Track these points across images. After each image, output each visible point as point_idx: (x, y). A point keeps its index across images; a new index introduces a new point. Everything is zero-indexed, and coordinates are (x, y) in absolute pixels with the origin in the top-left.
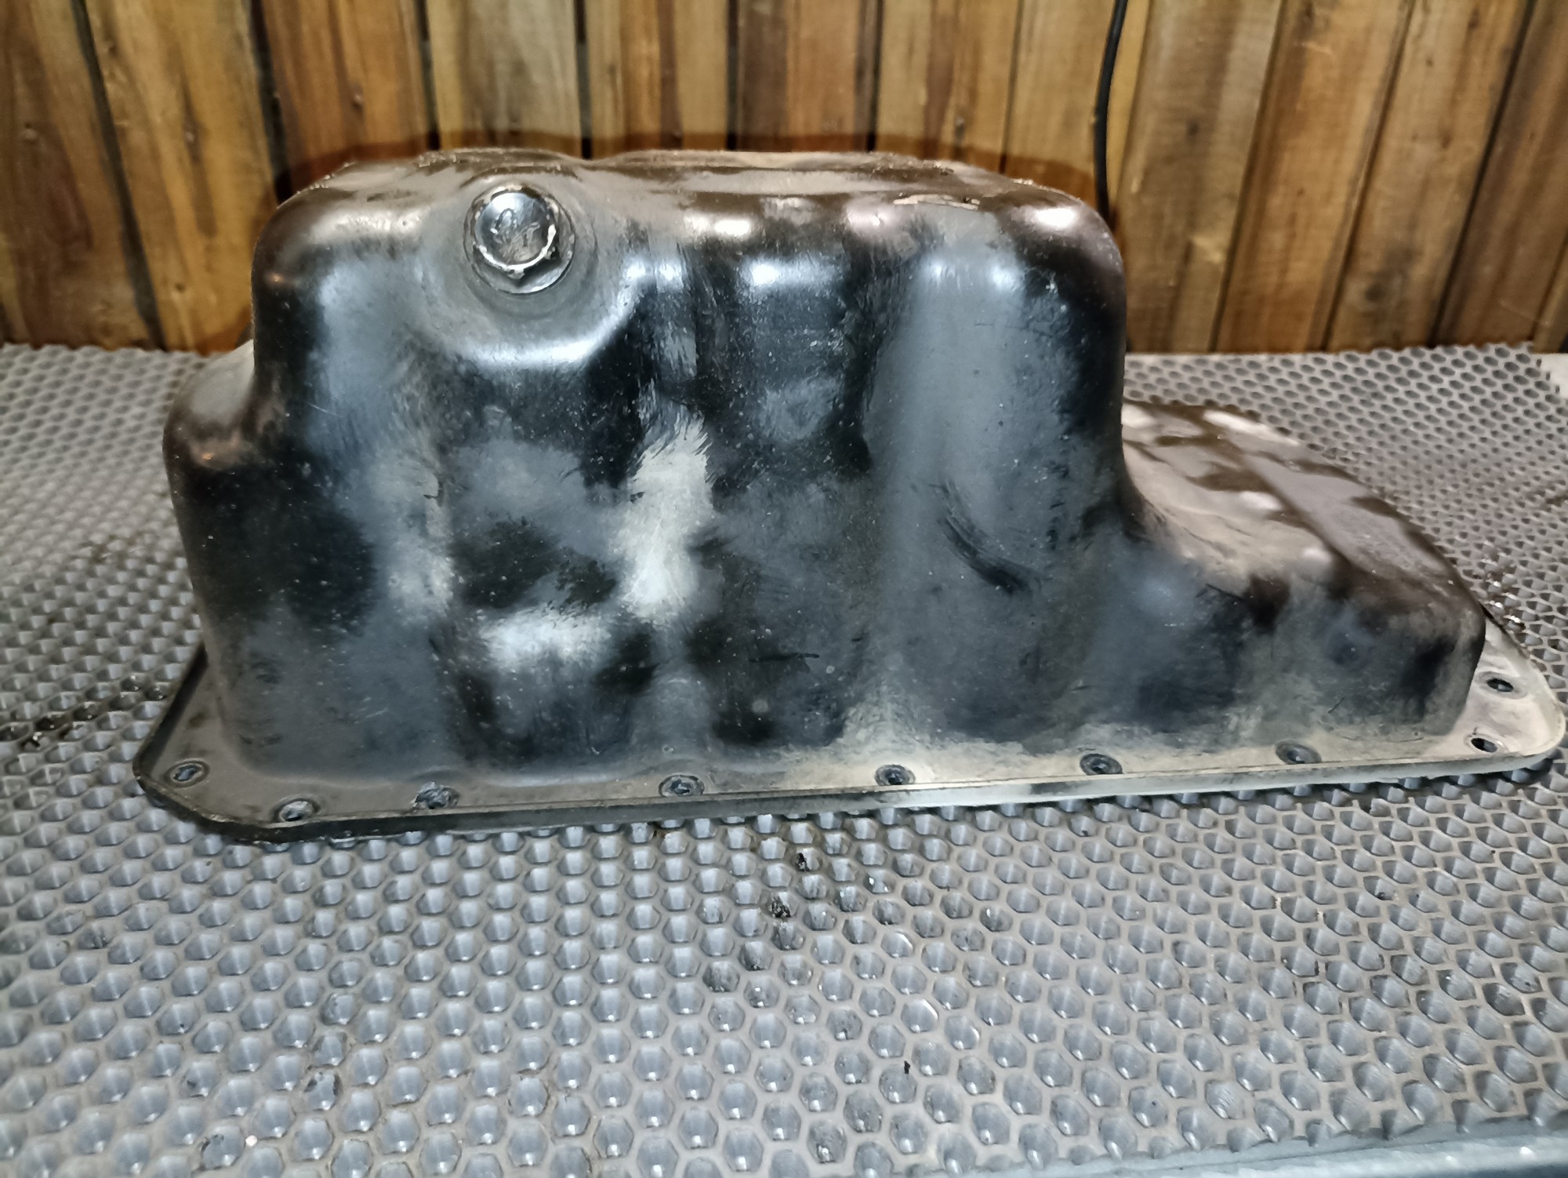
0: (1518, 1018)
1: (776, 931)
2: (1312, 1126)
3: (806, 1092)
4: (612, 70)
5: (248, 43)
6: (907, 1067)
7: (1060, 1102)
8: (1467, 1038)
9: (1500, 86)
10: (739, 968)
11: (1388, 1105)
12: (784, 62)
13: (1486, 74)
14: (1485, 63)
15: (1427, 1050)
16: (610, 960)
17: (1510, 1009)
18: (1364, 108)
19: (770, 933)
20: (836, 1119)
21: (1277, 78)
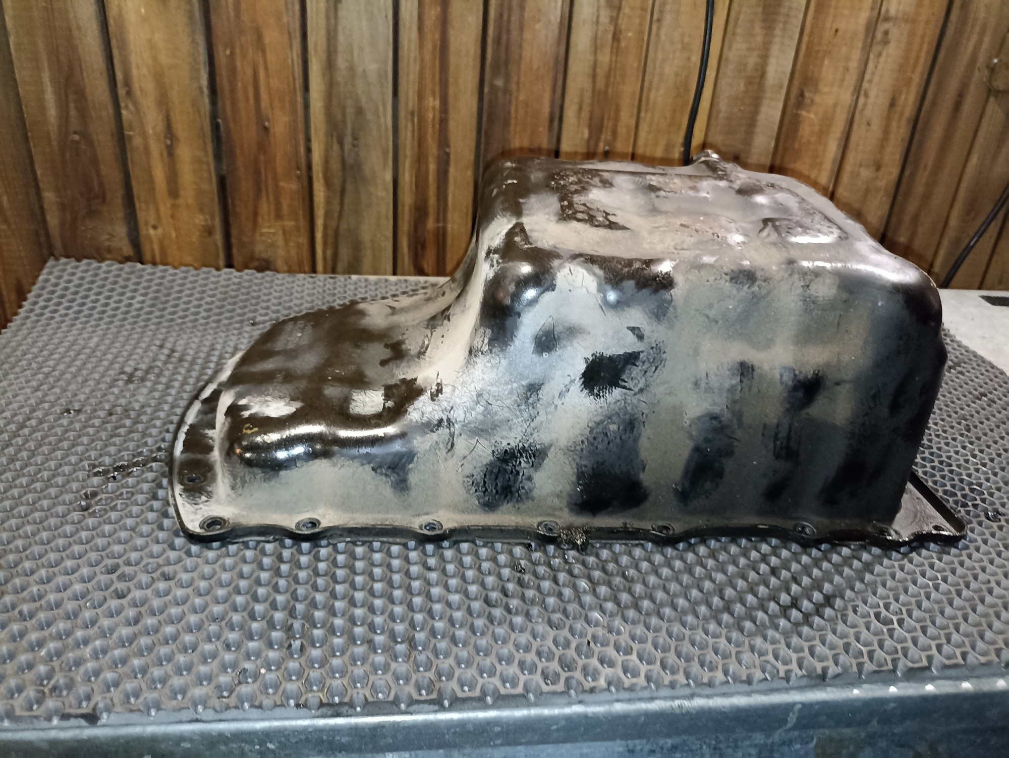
0: (891, 627)
1: (519, 579)
2: (788, 673)
3: (539, 654)
4: (412, 114)
5: (206, 91)
6: (589, 643)
7: (665, 660)
8: (865, 635)
9: (908, 139)
10: (501, 596)
11: (825, 664)
12: (509, 113)
13: (900, 132)
14: (898, 127)
15: (845, 640)
16: (436, 591)
17: (887, 622)
18: (832, 148)
19: (516, 580)
20: (554, 666)
21: (784, 129)
